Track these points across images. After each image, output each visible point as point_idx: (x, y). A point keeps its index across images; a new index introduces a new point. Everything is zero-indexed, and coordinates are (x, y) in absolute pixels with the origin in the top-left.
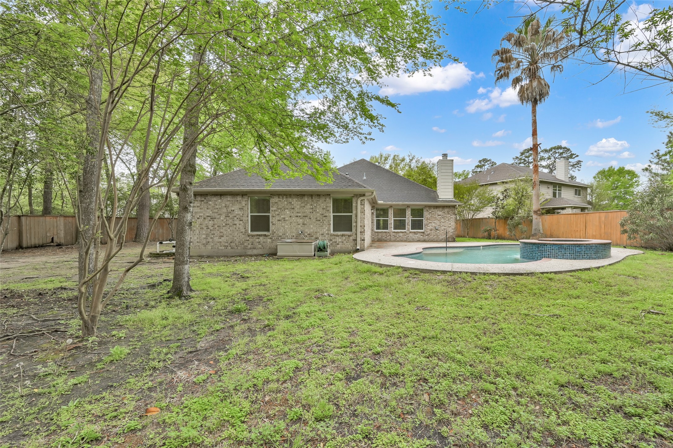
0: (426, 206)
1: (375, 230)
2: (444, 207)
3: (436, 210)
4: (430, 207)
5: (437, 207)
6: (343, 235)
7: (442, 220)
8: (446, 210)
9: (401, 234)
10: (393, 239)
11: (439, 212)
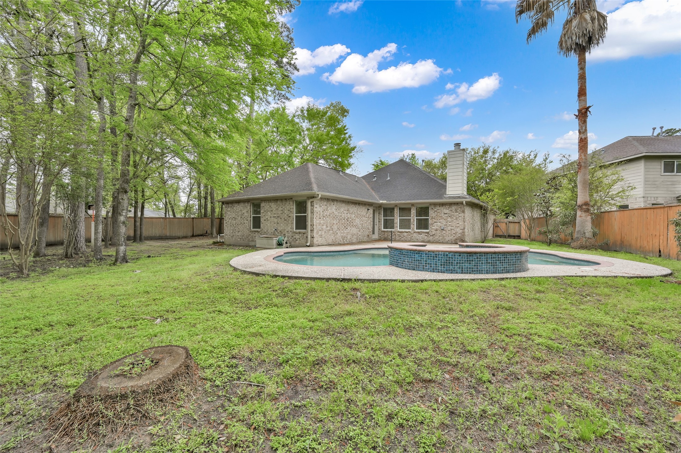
0: (431, 204)
1: (383, 229)
2: (451, 204)
3: (442, 208)
4: (435, 204)
5: (442, 205)
6: (300, 233)
7: (449, 219)
8: (454, 208)
9: (406, 234)
10: (397, 238)
11: (445, 210)
